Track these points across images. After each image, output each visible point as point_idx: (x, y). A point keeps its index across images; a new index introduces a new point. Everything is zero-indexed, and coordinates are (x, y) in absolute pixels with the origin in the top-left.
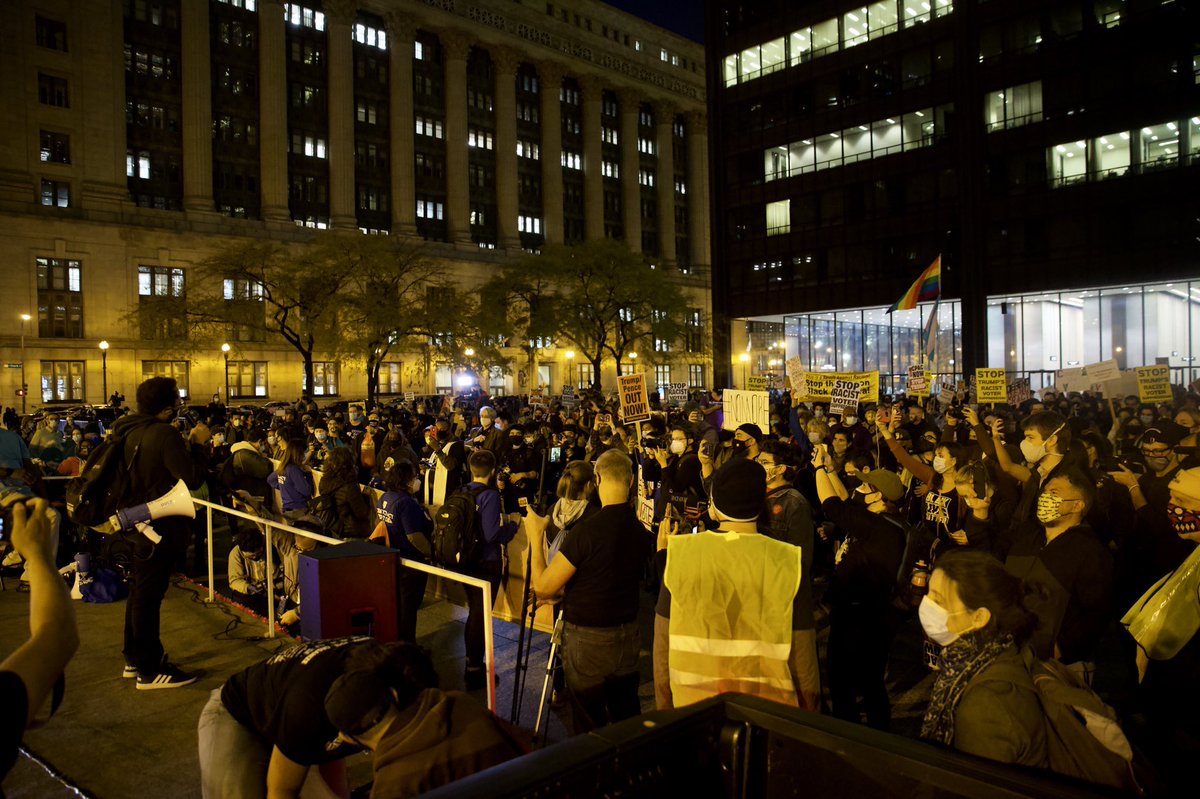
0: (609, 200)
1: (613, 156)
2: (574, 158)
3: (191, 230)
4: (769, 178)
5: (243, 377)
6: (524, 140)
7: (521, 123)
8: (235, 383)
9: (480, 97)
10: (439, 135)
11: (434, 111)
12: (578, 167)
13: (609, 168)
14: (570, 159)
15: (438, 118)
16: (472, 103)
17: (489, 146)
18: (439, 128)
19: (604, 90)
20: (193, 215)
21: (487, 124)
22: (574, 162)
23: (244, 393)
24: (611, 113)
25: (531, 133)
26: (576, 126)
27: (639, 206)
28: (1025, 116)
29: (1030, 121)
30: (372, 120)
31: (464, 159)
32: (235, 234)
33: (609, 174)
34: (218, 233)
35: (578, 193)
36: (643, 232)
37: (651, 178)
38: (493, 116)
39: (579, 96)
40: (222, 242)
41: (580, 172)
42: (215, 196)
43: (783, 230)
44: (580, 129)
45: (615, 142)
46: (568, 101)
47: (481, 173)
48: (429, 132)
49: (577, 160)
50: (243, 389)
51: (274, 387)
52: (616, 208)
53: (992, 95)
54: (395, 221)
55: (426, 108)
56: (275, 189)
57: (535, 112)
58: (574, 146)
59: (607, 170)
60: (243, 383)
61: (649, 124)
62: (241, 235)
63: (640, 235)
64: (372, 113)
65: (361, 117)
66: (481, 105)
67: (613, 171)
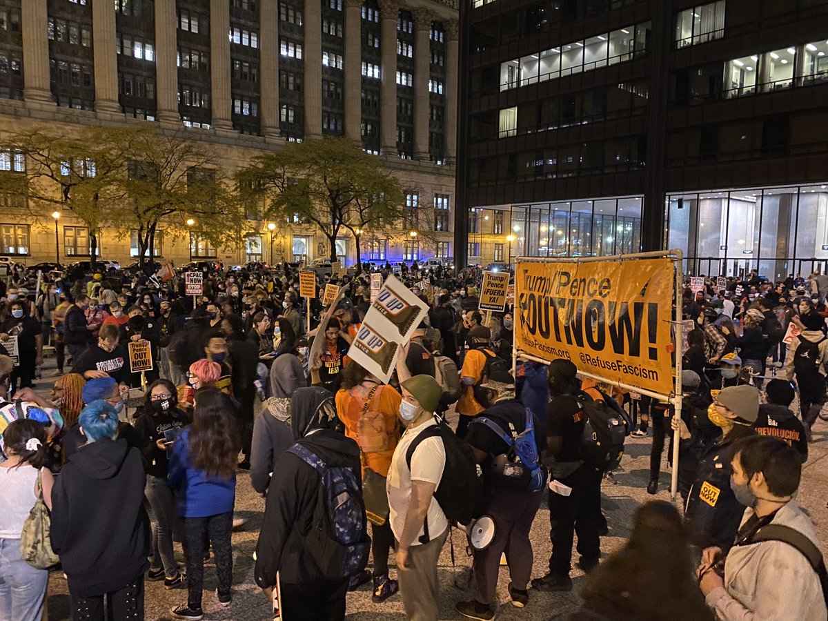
0: (403, 104)
1: (408, 67)
2: (373, 68)
3: (29, 116)
4: (504, 88)
5: (79, 239)
6: (330, 51)
7: (326, 37)
8: (71, 244)
9: (291, 13)
10: (254, 45)
11: (250, 24)
12: (376, 76)
13: (404, 77)
14: (370, 69)
15: (255, 30)
16: (283, 18)
17: (299, 56)
18: (254, 39)
19: (400, 10)
20: (30, 104)
21: (297, 37)
22: (373, 72)
23: (79, 253)
24: (408, 30)
25: (335, 45)
26: (376, 41)
27: (429, 111)
28: (708, 34)
29: (713, 37)
30: (195, 30)
31: (275, 66)
32: (71, 122)
33: (404, 83)
34: (55, 120)
35: (376, 98)
36: (431, 133)
37: (440, 87)
38: (302, 30)
39: (380, 15)
40: (58, 128)
41: (379, 80)
42: (53, 88)
43: (511, 133)
44: (380, 43)
45: (410, 55)
46: (370, 19)
47: (291, 79)
48: (246, 43)
49: (376, 71)
50: (79, 249)
51: (105, 248)
52: (409, 112)
53: (684, 13)
54: (213, 117)
55: (242, 21)
56: (107, 84)
57: (340, 28)
58: (374, 57)
59: (401, 79)
60: (79, 244)
61: (441, 41)
62: (75, 123)
63: (428, 135)
64: (194, 23)
65: (185, 27)
66: (291, 20)
67: (407, 80)
